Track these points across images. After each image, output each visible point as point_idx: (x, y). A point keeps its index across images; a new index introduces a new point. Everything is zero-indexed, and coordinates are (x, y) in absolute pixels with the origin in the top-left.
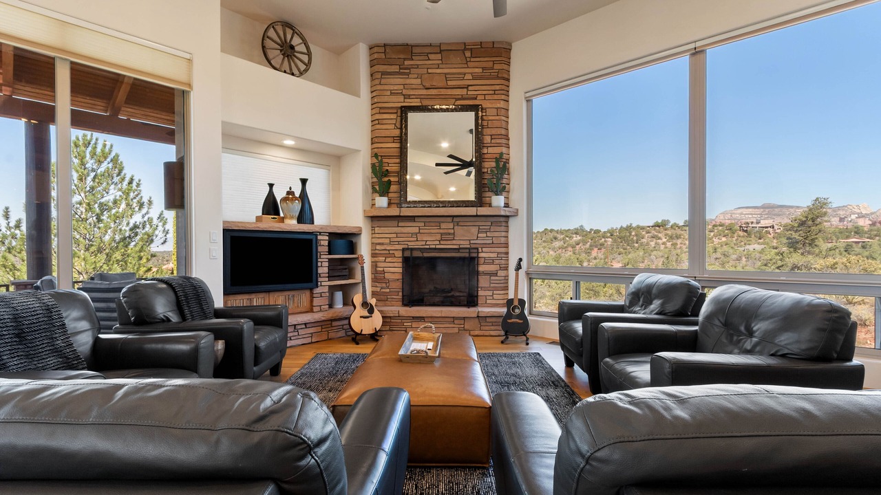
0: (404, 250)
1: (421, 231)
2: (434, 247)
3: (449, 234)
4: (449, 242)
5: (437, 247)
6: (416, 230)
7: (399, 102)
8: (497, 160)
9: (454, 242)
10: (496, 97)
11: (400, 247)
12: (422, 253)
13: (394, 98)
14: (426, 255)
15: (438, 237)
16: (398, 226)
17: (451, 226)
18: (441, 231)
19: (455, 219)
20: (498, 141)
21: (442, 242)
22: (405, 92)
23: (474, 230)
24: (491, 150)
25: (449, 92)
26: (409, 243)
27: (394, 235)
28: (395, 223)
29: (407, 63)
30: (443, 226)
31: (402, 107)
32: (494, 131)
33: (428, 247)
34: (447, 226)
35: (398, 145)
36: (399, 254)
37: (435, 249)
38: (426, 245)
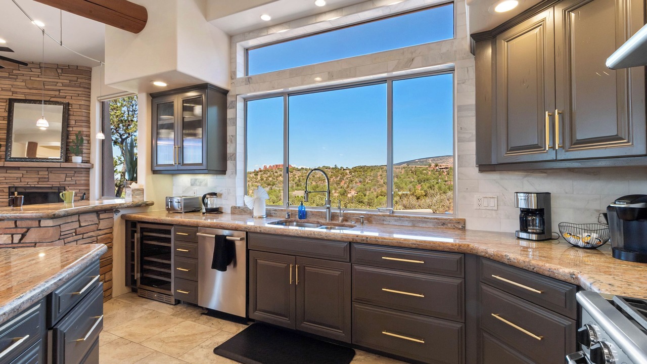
0: (9, 188)
1: (24, 176)
2: (34, 186)
3: (45, 178)
4: (45, 183)
5: (36, 186)
6: (21, 175)
7: (9, 95)
8: (77, 135)
9: (48, 183)
10: (79, 98)
11: (7, 186)
12: (25, 189)
13: (4, 93)
14: (27, 191)
15: (37, 180)
16: (6, 173)
17: (47, 173)
18: (39, 176)
19: (49, 169)
20: (79, 124)
21: (39, 183)
22: (12, 89)
23: (63, 176)
24: (75, 129)
25: (46, 92)
26: (15, 184)
27: (4, 178)
28: (5, 171)
29: (14, 72)
30: (40, 173)
31: (10, 99)
32: (77, 118)
33: (29, 186)
34: (44, 173)
35: (6, 122)
36: (7, 190)
37: (35, 187)
38: (27, 184)
